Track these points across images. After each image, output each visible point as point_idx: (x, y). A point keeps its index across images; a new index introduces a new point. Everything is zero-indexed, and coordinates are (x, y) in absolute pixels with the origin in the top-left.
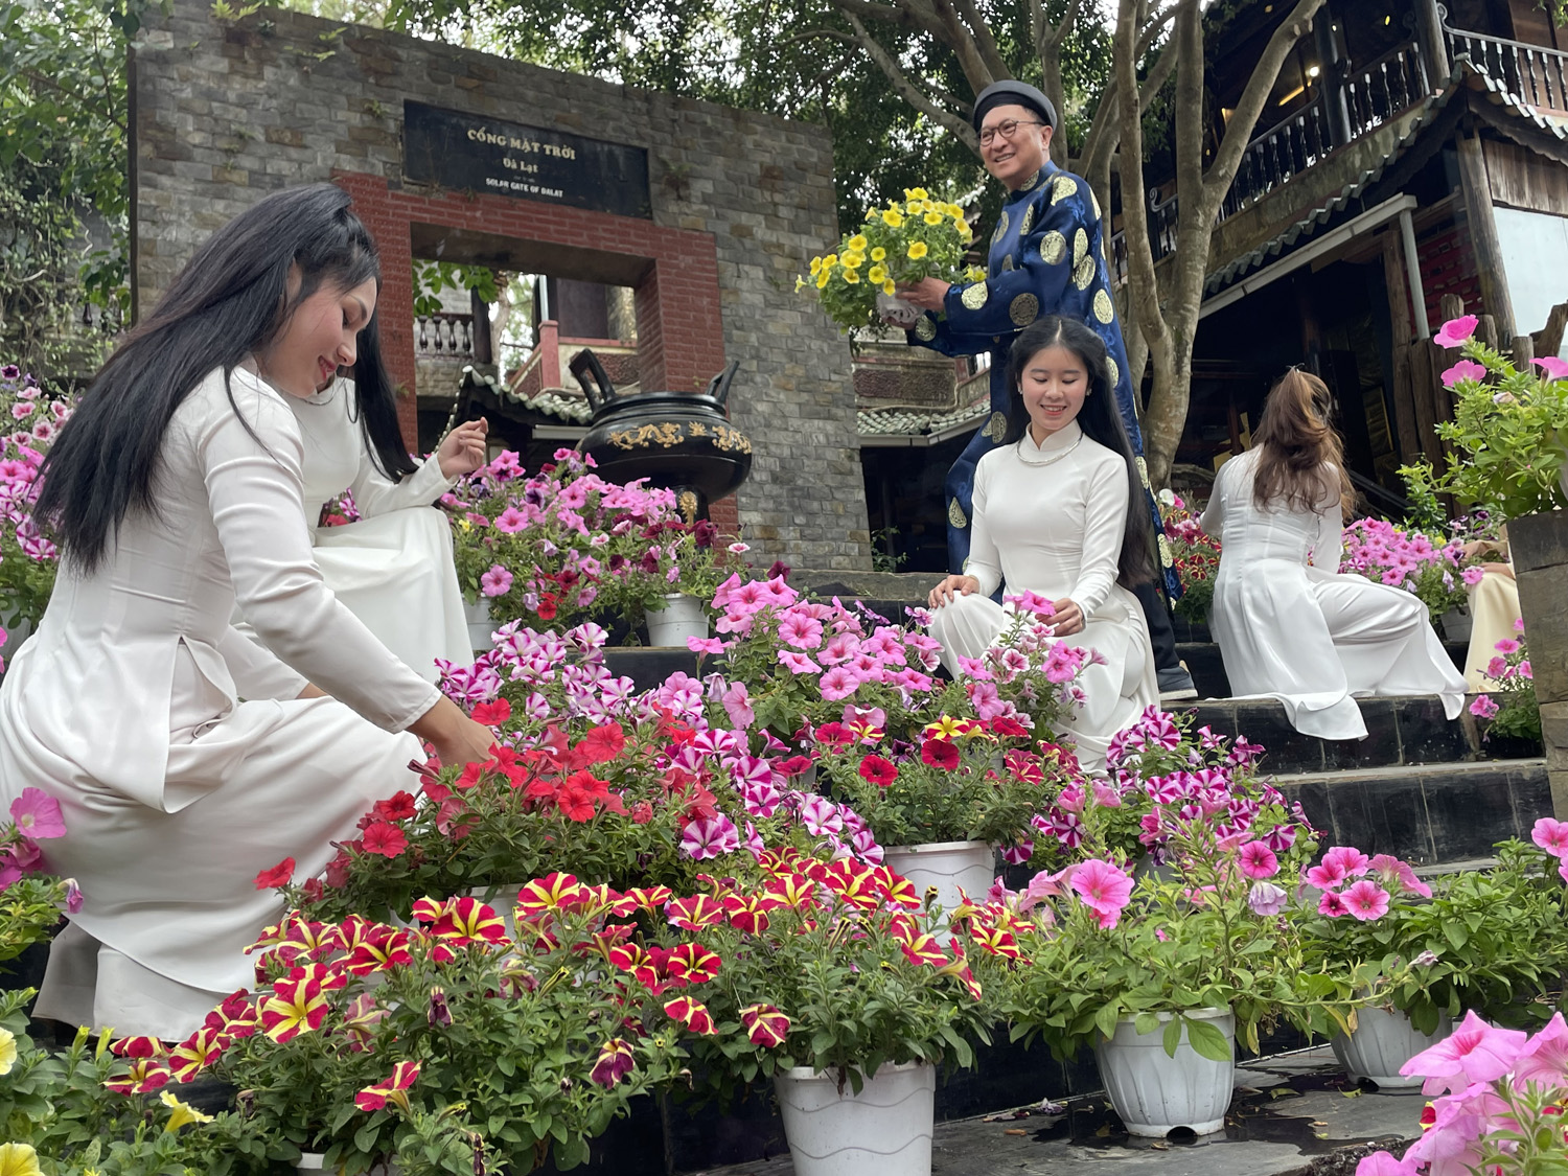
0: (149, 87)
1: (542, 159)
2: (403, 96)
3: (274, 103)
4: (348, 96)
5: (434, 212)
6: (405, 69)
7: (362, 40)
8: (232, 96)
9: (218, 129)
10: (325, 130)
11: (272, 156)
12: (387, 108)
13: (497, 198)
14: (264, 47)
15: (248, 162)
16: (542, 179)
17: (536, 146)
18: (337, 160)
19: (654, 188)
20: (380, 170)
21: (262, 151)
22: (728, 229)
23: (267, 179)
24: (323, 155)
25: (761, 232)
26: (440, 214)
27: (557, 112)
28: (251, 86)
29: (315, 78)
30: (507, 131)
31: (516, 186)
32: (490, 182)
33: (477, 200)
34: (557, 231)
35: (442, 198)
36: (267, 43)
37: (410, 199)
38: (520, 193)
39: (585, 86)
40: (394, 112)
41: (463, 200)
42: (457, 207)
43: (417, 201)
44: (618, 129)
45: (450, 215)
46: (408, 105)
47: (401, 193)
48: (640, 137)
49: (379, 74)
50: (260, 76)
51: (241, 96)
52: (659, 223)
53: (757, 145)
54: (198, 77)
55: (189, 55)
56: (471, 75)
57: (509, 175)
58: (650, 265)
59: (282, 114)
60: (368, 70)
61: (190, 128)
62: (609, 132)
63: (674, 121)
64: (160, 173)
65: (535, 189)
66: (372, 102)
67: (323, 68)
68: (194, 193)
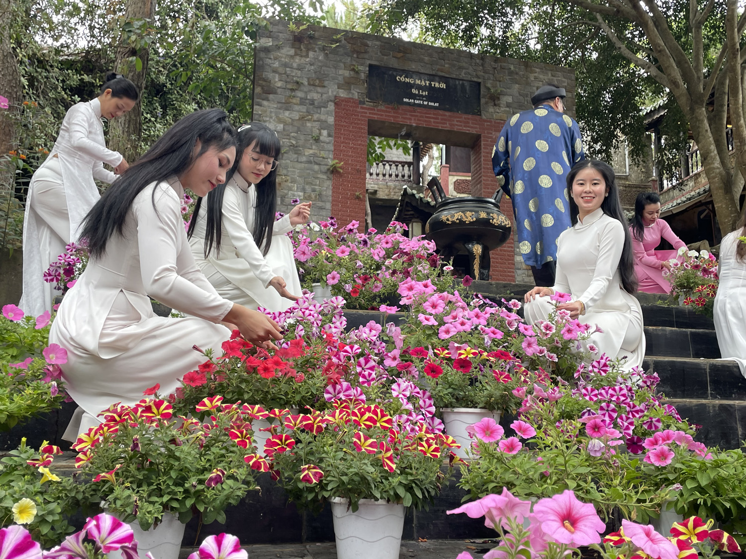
0: (261, 62)
1: (430, 89)
2: (368, 62)
3: (312, 67)
4: (344, 63)
5: (379, 115)
6: (370, 50)
7: (352, 37)
8: (295, 65)
9: (288, 80)
10: (334, 78)
11: (310, 91)
12: (361, 68)
13: (408, 107)
14: (310, 43)
15: (300, 94)
16: (429, 98)
17: (428, 83)
18: (338, 92)
19: (483, 101)
20: (356, 96)
21: (305, 89)
23: (307, 101)
24: (332, 90)
26: (382, 115)
27: (438, 67)
28: (303, 60)
29: (330, 56)
30: (414, 77)
31: (417, 102)
32: (406, 100)
33: (398, 108)
34: (434, 122)
35: (383, 108)
36: (311, 41)
37: (369, 109)
38: (419, 105)
39: (452, 53)
40: (364, 69)
41: (392, 109)
42: (389, 112)
43: (372, 109)
44: (466, 74)
45: (386, 116)
46: (370, 66)
47: (365, 106)
48: (477, 77)
49: (358, 53)
50: (307, 56)
51: (299, 65)
52: (484, 117)
53: (536, 78)
54: (282, 57)
55: (278, 48)
56: (400, 51)
57: (414, 97)
58: (477, 138)
59: (315, 72)
60: (354, 51)
61: (277, 80)
62: (463, 75)
63: (495, 68)
64: (263, 100)
65: (426, 103)
66: (354, 65)
67: (334, 51)
68: (277, 108)
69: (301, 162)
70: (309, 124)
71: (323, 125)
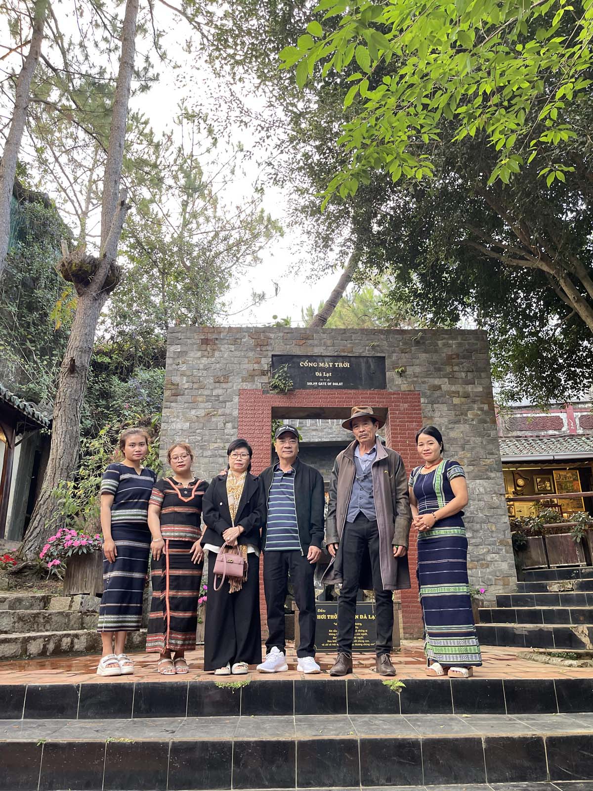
0: (171, 368)
1: (334, 370)
2: (270, 354)
3: (218, 366)
4: (248, 358)
5: (279, 402)
6: (272, 342)
7: (254, 333)
8: (201, 366)
9: (195, 381)
10: (238, 373)
11: (215, 388)
12: (264, 360)
13: (311, 390)
14: (216, 344)
15: (206, 392)
16: (332, 379)
17: (331, 364)
18: (242, 386)
19: (388, 374)
20: (260, 387)
21: (212, 387)
22: (427, 388)
23: (213, 398)
24: (236, 384)
25: (446, 386)
26: (285, 402)
27: (340, 348)
28: (209, 360)
29: (235, 353)
30: (317, 360)
32: (308, 384)
33: (302, 393)
34: (338, 402)
36: (217, 342)
37: (272, 397)
38: (323, 387)
39: (355, 333)
40: (267, 361)
43: (275, 397)
44: (370, 350)
45: (290, 401)
46: (274, 357)
47: (268, 395)
48: (381, 351)
49: (261, 346)
50: (213, 356)
51: (205, 365)
52: (389, 390)
53: (444, 344)
54: (189, 361)
55: (186, 353)
56: (302, 338)
57: (318, 379)
58: (385, 411)
59: (220, 370)
60: (257, 345)
61: (184, 382)
62: (366, 352)
63: (399, 341)
64: (171, 402)
65: (330, 384)
66: (258, 358)
67: (239, 348)
68: (184, 408)
69: (206, 457)
70: (214, 419)
71: (228, 418)
